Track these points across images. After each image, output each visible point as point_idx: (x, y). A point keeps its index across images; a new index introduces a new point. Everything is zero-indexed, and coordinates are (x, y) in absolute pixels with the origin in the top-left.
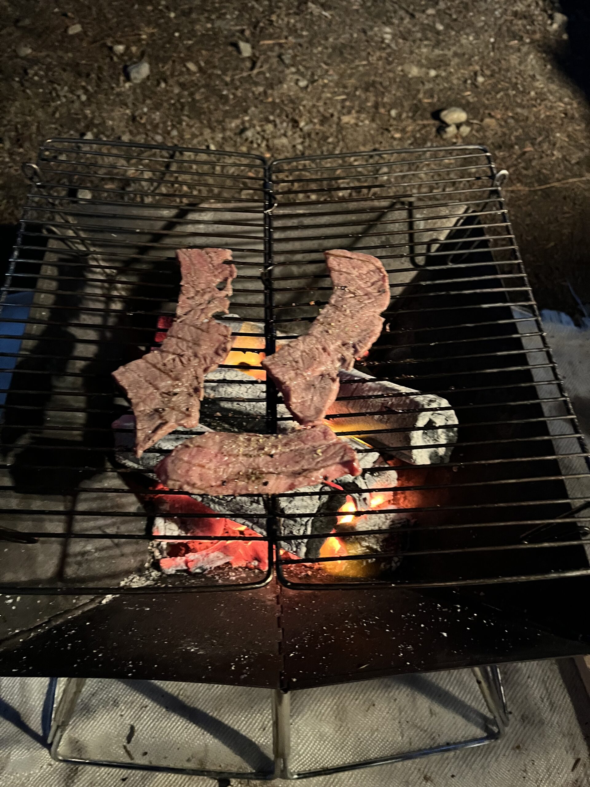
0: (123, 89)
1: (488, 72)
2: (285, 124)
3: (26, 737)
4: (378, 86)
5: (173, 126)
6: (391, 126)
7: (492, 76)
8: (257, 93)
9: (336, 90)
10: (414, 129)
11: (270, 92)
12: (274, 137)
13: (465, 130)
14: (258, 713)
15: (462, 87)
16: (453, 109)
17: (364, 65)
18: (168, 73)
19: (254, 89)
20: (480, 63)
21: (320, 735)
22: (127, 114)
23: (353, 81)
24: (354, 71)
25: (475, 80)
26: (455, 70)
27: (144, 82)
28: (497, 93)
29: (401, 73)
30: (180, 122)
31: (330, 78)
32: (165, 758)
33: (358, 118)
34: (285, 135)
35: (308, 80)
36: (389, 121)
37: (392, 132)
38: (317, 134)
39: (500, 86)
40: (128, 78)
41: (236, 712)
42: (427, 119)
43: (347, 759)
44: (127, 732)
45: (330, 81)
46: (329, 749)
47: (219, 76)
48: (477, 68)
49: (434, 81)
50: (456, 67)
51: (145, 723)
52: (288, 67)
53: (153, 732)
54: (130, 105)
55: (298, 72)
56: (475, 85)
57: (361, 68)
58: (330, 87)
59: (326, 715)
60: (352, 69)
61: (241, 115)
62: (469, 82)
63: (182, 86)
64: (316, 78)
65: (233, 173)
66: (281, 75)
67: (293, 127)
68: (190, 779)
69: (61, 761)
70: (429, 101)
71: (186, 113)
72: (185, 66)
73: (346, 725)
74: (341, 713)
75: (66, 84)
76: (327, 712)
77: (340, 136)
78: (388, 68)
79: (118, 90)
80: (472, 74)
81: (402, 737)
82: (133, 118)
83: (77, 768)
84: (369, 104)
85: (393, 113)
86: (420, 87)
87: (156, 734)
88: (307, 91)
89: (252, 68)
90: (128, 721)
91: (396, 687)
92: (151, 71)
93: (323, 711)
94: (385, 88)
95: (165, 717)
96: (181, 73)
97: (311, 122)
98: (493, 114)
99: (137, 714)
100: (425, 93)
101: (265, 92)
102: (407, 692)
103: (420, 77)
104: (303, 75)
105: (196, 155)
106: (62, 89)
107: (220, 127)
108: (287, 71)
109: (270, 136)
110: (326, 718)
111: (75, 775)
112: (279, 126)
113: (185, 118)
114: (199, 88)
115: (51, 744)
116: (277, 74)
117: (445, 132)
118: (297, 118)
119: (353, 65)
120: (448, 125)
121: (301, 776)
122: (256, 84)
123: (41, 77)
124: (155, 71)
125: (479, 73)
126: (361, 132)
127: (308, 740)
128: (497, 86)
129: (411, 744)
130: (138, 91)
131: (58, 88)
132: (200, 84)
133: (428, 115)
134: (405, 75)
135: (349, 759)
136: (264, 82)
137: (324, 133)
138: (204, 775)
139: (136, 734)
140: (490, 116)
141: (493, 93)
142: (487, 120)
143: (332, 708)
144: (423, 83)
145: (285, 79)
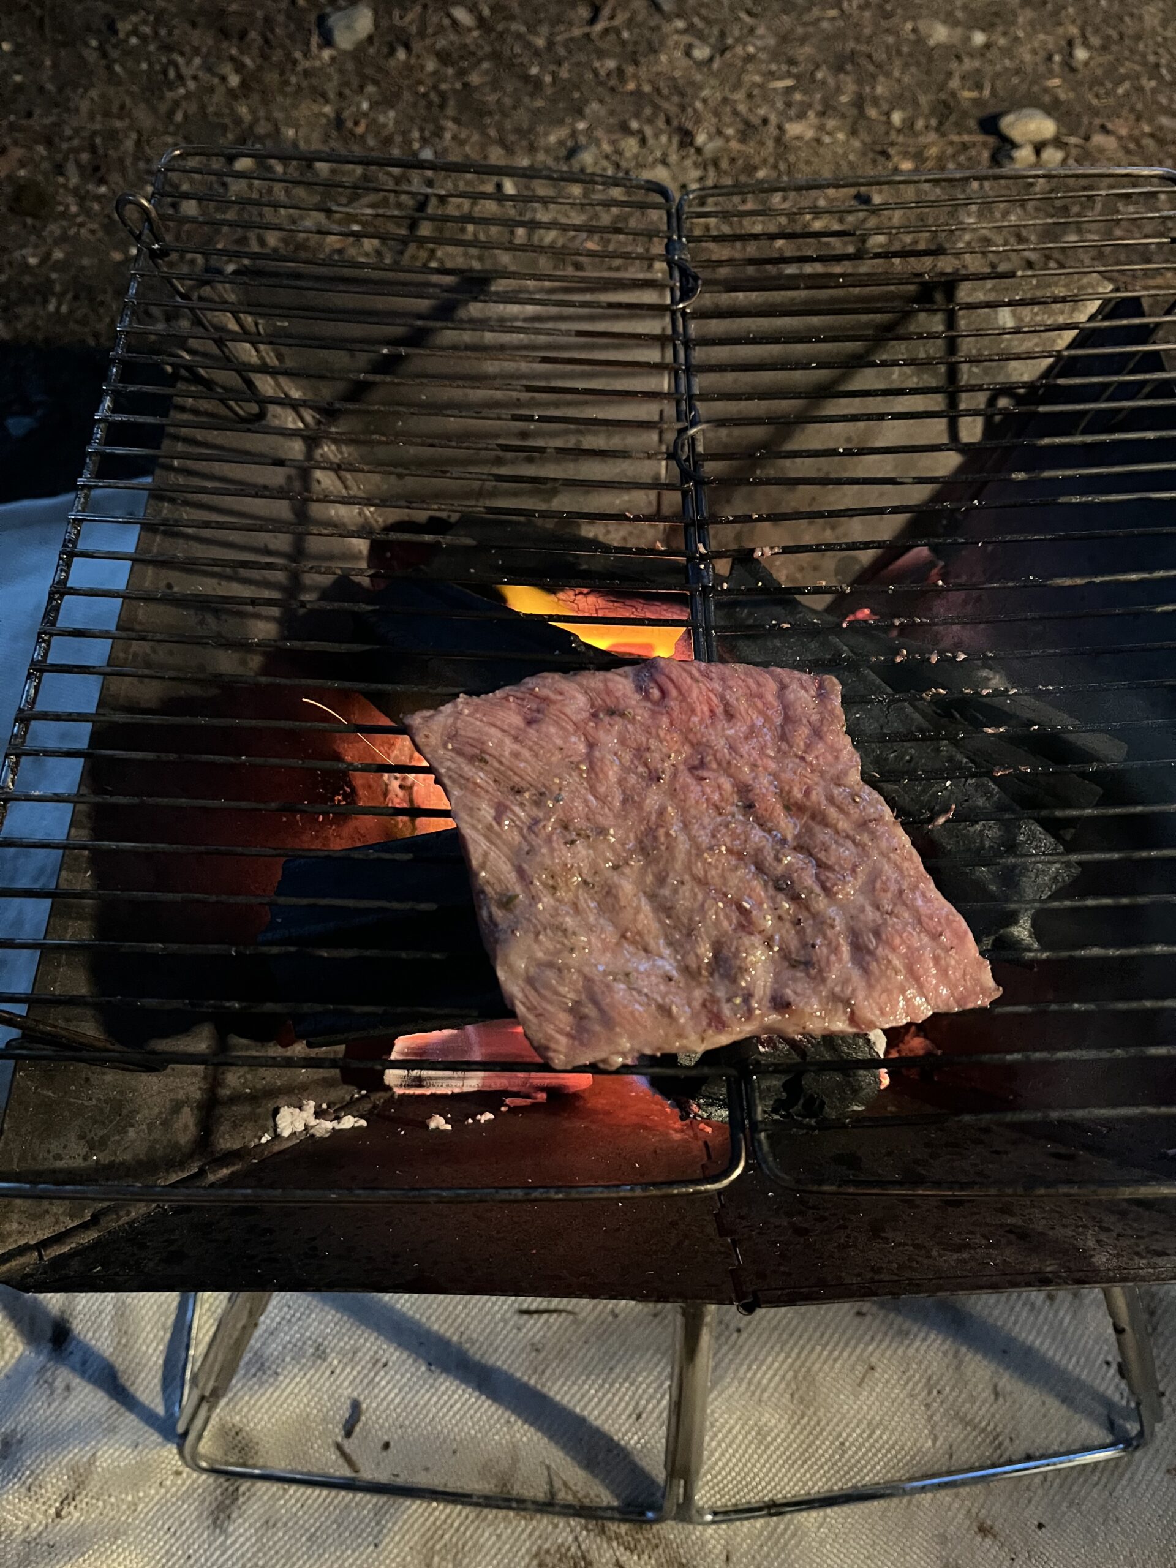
0: (318, 64)
1: (1095, 41)
2: (664, 139)
3: (130, 1419)
4: (863, 62)
5: (424, 141)
6: (892, 144)
7: (1105, 48)
8: (603, 72)
9: (774, 67)
10: (943, 152)
11: (630, 69)
12: (641, 166)
13: (1053, 156)
14: (625, 1380)
15: (1042, 69)
16: (1026, 111)
17: (833, 19)
18: (414, 29)
19: (597, 64)
20: (1079, 22)
21: (758, 1433)
22: (325, 115)
23: (807, 50)
24: (811, 29)
25: (1071, 55)
26: (1027, 34)
27: (361, 48)
28: (1118, 83)
29: (912, 37)
30: (439, 132)
31: (759, 43)
32: (427, 1469)
33: (821, 128)
34: (664, 162)
35: (713, 47)
36: (887, 133)
37: (895, 159)
38: (733, 160)
39: (1122, 70)
40: (327, 41)
41: (577, 1378)
42: (970, 133)
43: (815, 1484)
44: (345, 1413)
45: (759, 49)
46: (776, 1462)
47: (519, 36)
48: (1074, 31)
49: (982, 55)
50: (1029, 29)
51: (382, 1395)
52: (668, 18)
53: (399, 1416)
54: (331, 95)
55: (690, 29)
56: (1069, 66)
57: (825, 25)
58: (761, 61)
59: (770, 1390)
60: (805, 24)
61: (568, 120)
62: (1057, 58)
63: (444, 57)
64: (730, 41)
65: (554, 241)
66: (655, 38)
67: (682, 145)
68: (477, 1517)
69: (204, 1470)
70: (974, 94)
71: (450, 111)
72: (449, 15)
73: (815, 1413)
74: (804, 1388)
75: (196, 51)
76: (772, 1385)
77: (782, 167)
78: (884, 24)
79: (307, 64)
80: (1063, 43)
81: (935, 1441)
82: (339, 122)
83: (237, 1489)
84: (844, 99)
85: (897, 117)
86: (954, 65)
87: (406, 1418)
88: (710, 69)
89: (592, 21)
90: (347, 1392)
91: (922, 1335)
92: (376, 24)
93: (765, 1381)
94: (879, 66)
95: (425, 1383)
96: (440, 30)
97: (719, 132)
98: (1110, 126)
99: (366, 1376)
100: (963, 78)
101: (620, 71)
102: (945, 1347)
103: (953, 46)
104: (701, 37)
105: (473, 204)
106: (189, 62)
107: (524, 143)
108: (667, 28)
109: (633, 164)
110: (772, 1395)
111: (232, 1503)
112: (651, 141)
113: (450, 124)
114: (480, 61)
115: (186, 1434)
116: (647, 33)
117: (1012, 159)
118: (689, 125)
119: (806, 18)
120: (1015, 146)
121: (718, 1518)
122: (601, 54)
123: (144, 39)
124: (384, 23)
125: (1078, 41)
126: (829, 157)
127: (733, 1441)
128: (1116, 69)
129: (951, 1456)
130: (350, 66)
131: (180, 60)
132: (480, 53)
133: (972, 123)
134: (920, 41)
135: (818, 1487)
136: (618, 50)
137: (748, 157)
138: (510, 1508)
139: (363, 1418)
140: (1104, 129)
141: (1109, 85)
142: (1098, 139)
143: (783, 1377)
144: (958, 58)
145: (662, 42)
